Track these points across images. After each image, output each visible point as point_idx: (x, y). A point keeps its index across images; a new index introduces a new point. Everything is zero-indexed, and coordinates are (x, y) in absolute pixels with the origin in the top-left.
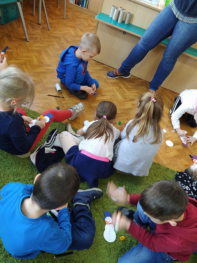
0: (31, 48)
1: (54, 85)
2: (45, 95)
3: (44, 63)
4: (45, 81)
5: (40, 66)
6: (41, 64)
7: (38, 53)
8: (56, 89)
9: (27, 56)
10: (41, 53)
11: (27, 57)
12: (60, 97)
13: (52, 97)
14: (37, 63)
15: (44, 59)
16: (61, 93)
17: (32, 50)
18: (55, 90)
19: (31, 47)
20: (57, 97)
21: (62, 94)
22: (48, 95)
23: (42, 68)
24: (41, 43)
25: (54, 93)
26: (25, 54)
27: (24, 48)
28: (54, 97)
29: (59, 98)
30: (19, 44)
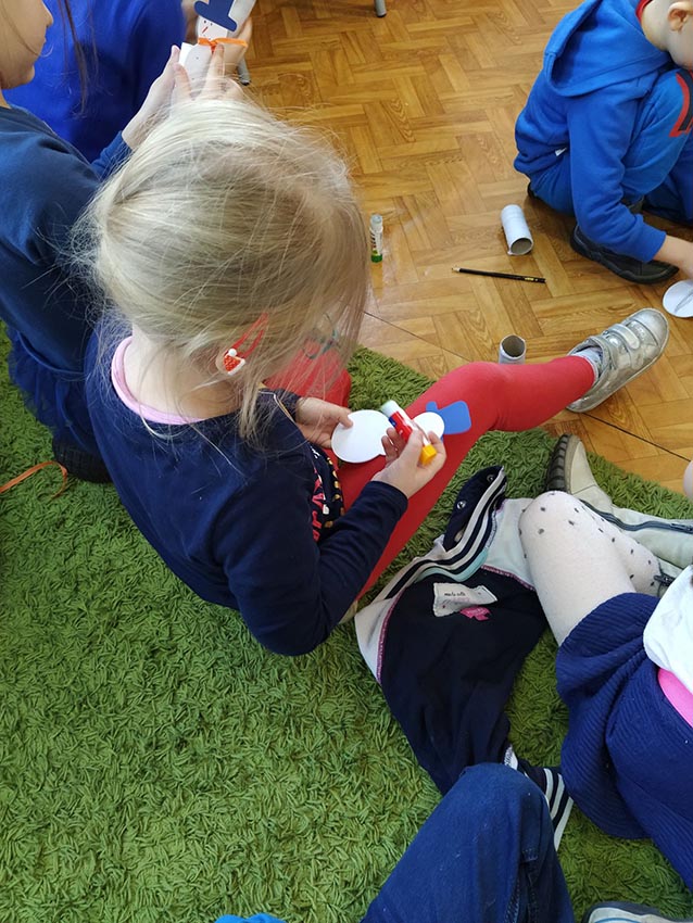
0: (394, 45)
1: (496, 212)
2: (446, 272)
3: (448, 107)
4: (451, 197)
5: (431, 124)
6: (435, 112)
7: (423, 64)
8: (503, 236)
9: (375, 83)
10: (438, 62)
11: (373, 86)
12: (522, 279)
13: (480, 279)
14: (417, 112)
15: (450, 89)
16: (529, 253)
17: (398, 53)
18: (497, 242)
19: (395, 41)
20: (505, 281)
21: (533, 261)
22: (462, 271)
23: (441, 132)
24: (439, 18)
25: (491, 255)
26: (365, 74)
27: (362, 50)
28: (490, 279)
29: (514, 283)
30: (344, 33)
